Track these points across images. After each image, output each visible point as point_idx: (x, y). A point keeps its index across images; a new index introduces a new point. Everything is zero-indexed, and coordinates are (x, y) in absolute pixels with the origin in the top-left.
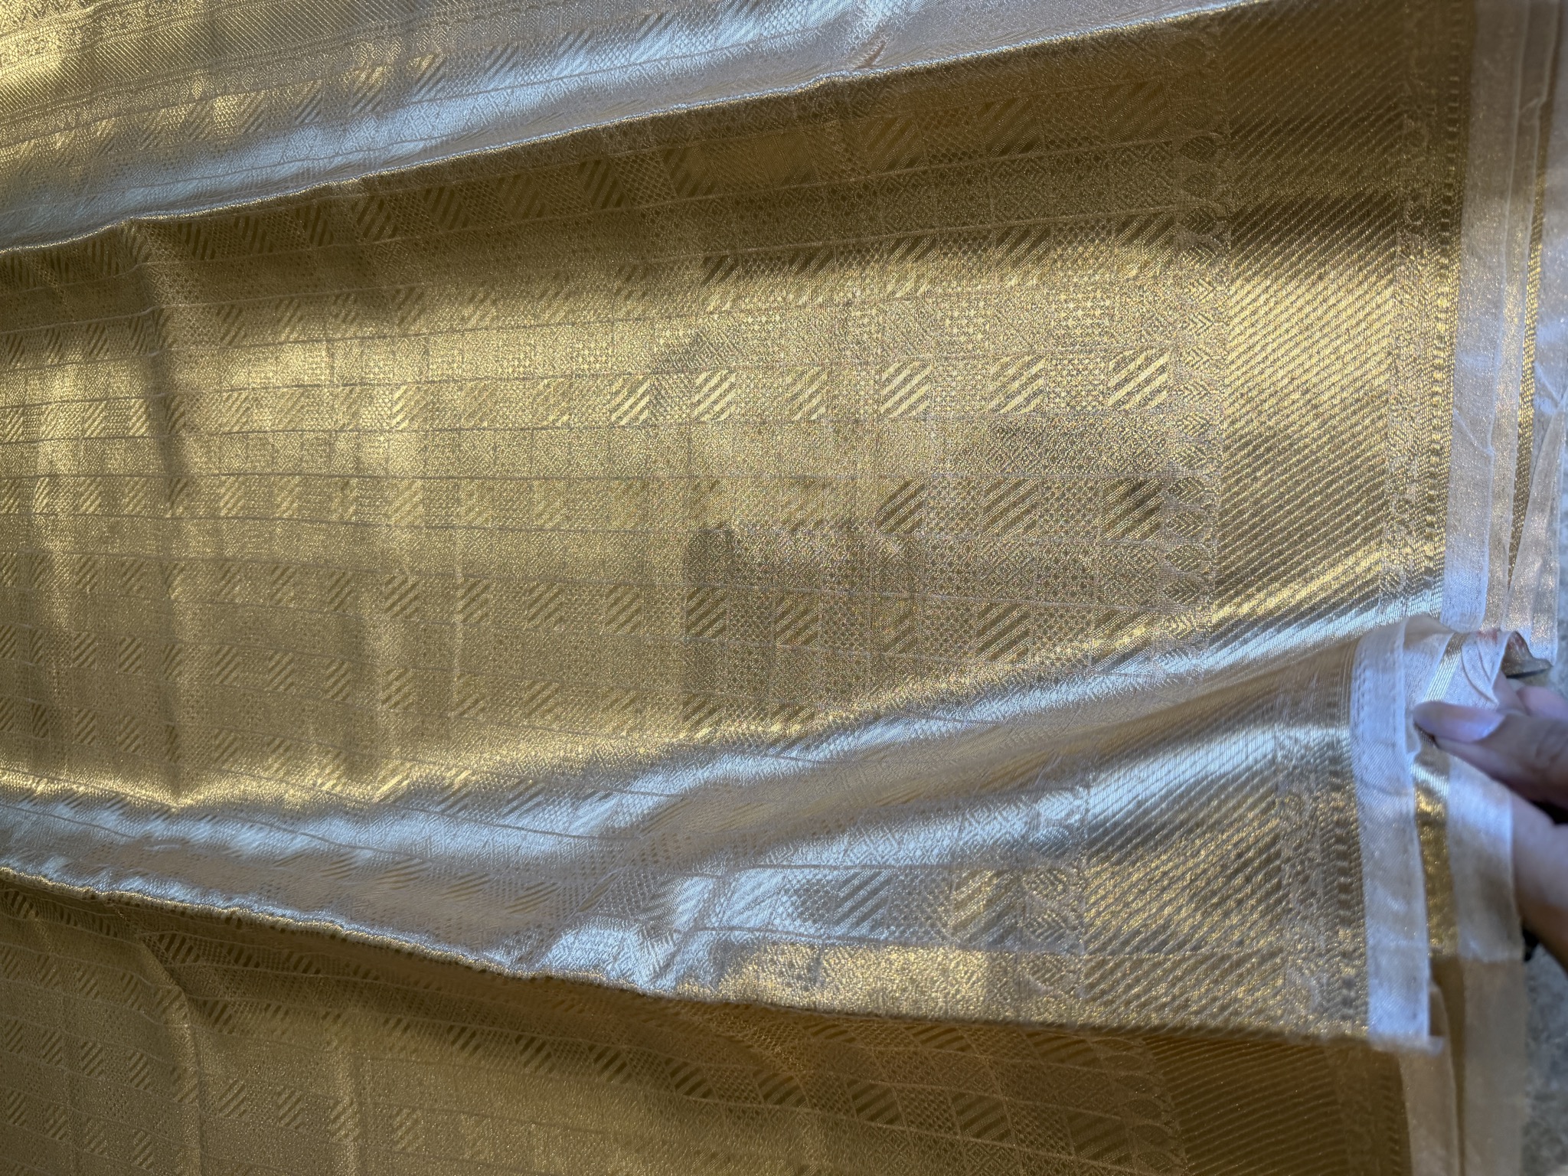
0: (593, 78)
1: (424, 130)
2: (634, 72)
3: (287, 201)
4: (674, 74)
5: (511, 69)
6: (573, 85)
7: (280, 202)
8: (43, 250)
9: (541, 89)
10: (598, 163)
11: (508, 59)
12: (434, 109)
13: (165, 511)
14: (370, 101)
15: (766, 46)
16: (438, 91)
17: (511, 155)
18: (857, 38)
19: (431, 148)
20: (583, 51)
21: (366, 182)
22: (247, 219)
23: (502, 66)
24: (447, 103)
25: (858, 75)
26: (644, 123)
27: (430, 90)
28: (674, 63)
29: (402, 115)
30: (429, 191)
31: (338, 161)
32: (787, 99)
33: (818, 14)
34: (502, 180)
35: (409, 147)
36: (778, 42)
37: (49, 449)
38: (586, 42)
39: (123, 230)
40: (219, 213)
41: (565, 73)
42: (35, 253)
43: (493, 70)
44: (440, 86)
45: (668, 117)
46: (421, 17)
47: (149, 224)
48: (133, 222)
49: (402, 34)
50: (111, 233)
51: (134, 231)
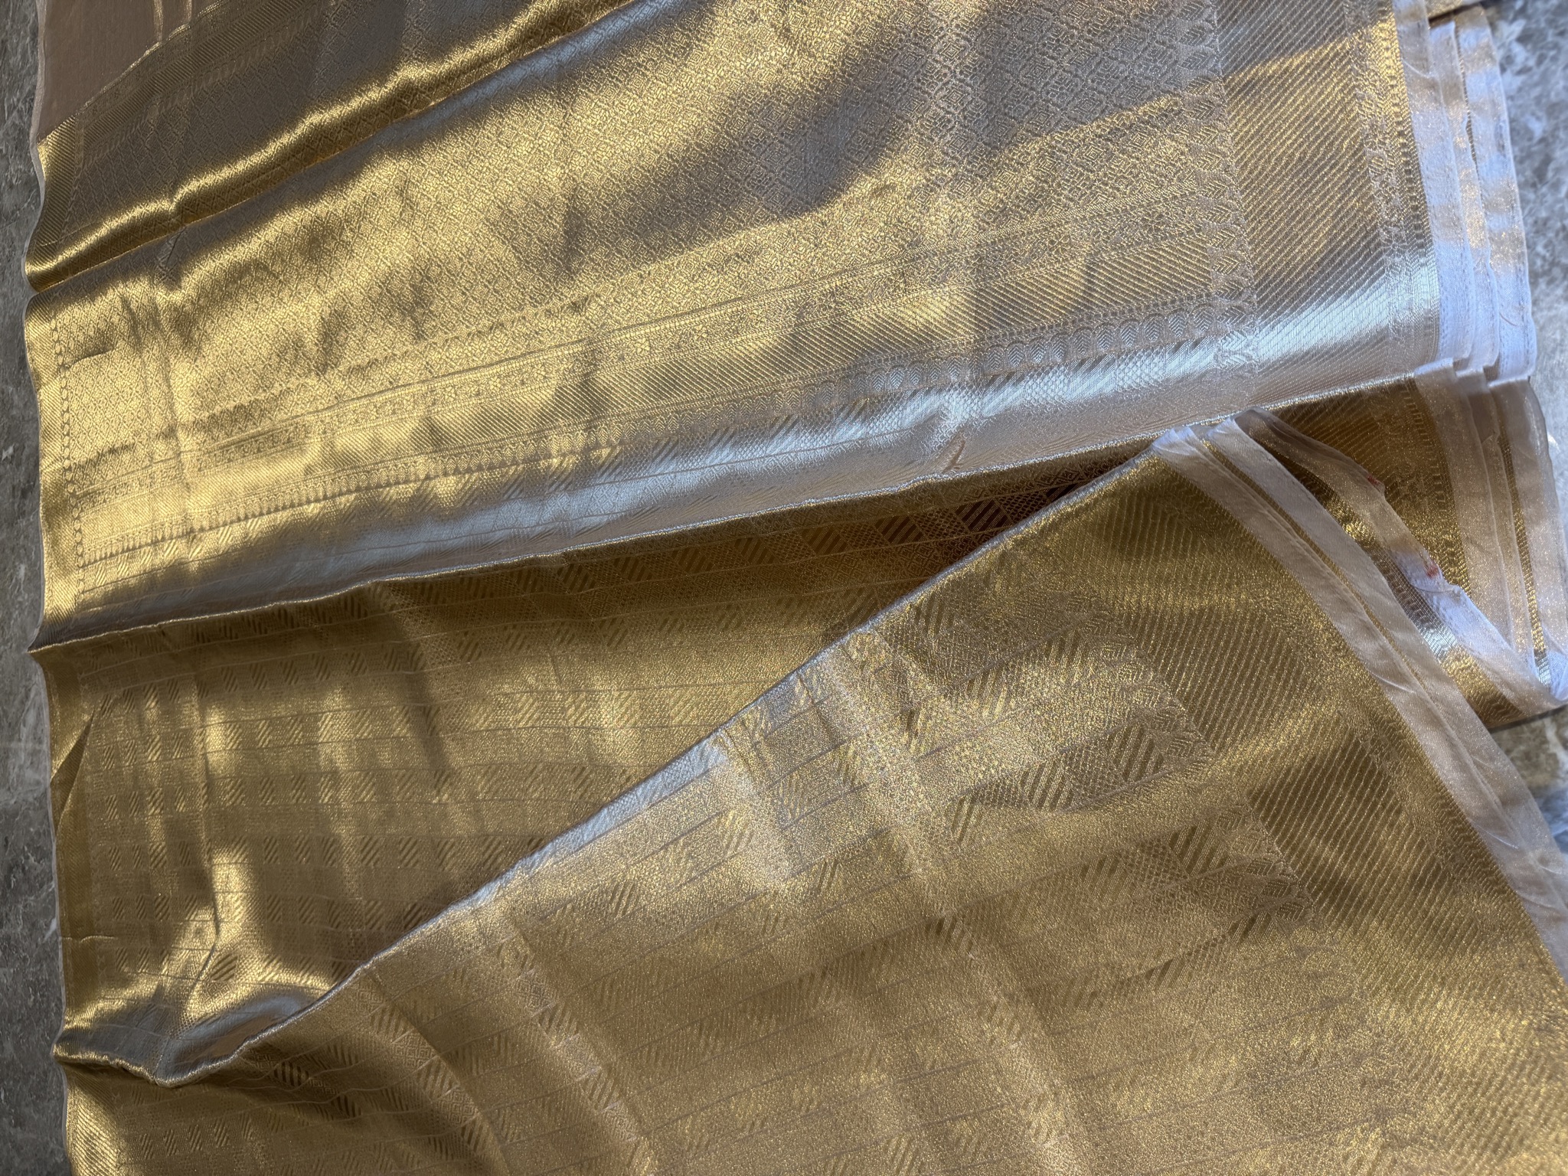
0: (738, 467)
1: (607, 506)
2: (770, 462)
3: (502, 567)
4: (801, 465)
5: (673, 458)
6: (723, 470)
7: (496, 568)
8: (305, 605)
9: (698, 473)
10: (750, 540)
11: (670, 451)
12: (615, 490)
13: (433, 797)
14: (563, 482)
15: (872, 442)
16: (617, 475)
17: (681, 536)
18: (942, 437)
19: (613, 521)
20: (730, 444)
21: (566, 555)
22: (471, 578)
23: (666, 456)
24: (623, 485)
25: (947, 477)
26: (783, 513)
27: (610, 475)
28: (801, 455)
29: (588, 493)
30: (617, 560)
31: (539, 529)
32: (893, 496)
33: (911, 417)
34: (675, 552)
35: (596, 520)
36: (881, 441)
37: (328, 751)
38: (731, 437)
39: (370, 589)
40: (447, 575)
41: (716, 461)
42: (298, 606)
43: (658, 459)
44: (618, 471)
45: (802, 510)
46: (599, 417)
47: (390, 584)
48: (377, 584)
49: (585, 430)
50: (359, 591)
51: (379, 590)
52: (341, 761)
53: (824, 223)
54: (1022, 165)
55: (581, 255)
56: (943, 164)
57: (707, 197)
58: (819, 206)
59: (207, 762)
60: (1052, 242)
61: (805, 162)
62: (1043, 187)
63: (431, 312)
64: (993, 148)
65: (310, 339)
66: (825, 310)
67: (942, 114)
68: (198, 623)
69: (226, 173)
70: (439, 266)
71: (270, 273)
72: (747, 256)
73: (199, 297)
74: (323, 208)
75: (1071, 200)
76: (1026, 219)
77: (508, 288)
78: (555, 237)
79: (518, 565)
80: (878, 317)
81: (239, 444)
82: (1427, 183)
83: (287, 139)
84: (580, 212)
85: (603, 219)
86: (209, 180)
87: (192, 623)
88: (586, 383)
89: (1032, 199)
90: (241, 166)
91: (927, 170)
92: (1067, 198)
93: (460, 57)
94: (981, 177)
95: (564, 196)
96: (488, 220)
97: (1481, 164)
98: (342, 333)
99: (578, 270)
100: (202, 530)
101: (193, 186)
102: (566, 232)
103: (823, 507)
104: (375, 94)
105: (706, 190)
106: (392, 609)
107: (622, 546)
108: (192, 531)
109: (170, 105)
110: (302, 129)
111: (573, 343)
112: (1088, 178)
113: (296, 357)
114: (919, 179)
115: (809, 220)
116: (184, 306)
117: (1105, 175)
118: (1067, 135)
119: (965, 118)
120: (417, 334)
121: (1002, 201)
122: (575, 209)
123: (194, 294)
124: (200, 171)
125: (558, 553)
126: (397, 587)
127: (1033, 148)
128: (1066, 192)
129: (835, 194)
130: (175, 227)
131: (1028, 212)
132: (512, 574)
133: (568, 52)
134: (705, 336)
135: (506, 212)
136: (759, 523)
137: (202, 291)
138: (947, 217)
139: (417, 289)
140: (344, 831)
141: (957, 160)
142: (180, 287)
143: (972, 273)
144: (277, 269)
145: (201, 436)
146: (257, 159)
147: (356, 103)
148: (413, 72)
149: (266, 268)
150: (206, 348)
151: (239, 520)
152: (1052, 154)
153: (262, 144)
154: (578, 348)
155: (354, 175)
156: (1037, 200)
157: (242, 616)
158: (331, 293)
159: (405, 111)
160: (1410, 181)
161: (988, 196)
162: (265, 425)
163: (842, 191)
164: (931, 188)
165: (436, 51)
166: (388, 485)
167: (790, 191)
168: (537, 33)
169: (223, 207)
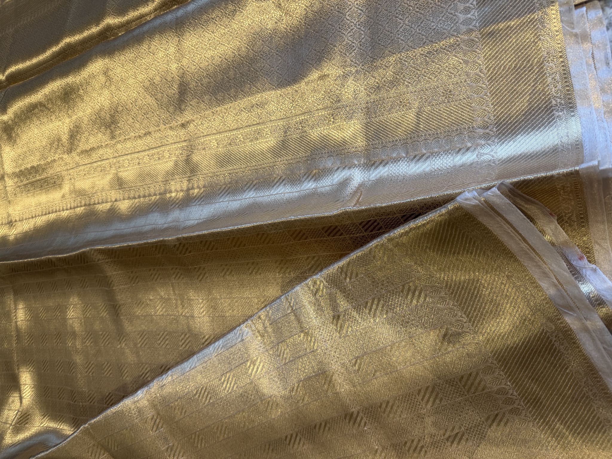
0: (257, 199)
1: (197, 216)
2: (272, 198)
3: (148, 243)
4: (287, 199)
5: (228, 194)
6: (251, 201)
7: (145, 244)
8: (59, 258)
9: (239, 202)
10: (263, 234)
11: (227, 191)
12: (201, 208)
13: (117, 345)
14: (177, 204)
15: (319, 190)
16: (202, 202)
17: (231, 232)
18: (352, 189)
19: (200, 223)
20: (253, 189)
21: (178, 239)
22: (134, 248)
23: (224, 193)
24: (205, 206)
25: (355, 208)
27: (199, 201)
28: (287, 195)
29: (188, 209)
30: (202, 242)
31: (166, 225)
33: (337, 179)
34: (229, 239)
35: (192, 222)
36: (323, 189)
38: (254, 186)
39: (88, 252)
40: (123, 247)
41: (247, 197)
42: (57, 258)
43: (221, 195)
44: (202, 200)
45: (288, 221)
46: (194, 175)
47: (97, 250)
48: (92, 250)
49: (187, 181)
50: (84, 253)
51: (92, 253)
52: (77, 326)
53: (297, 91)
54: (387, 67)
55: (186, 102)
56: (351, 66)
57: (243, 78)
58: (294, 83)
59: (17, 325)
60: (401, 102)
61: (288, 63)
62: (396, 77)
63: (118, 127)
64: (374, 59)
65: (65, 138)
66: (297, 130)
67: (350, 43)
68: (12, 264)
69: (28, 63)
70: (122, 106)
71: (46, 108)
72: (261, 105)
73: (15, 117)
74: (70, 79)
75: (409, 83)
76: (389, 91)
77: (153, 116)
78: (174, 94)
79: (156, 242)
80: (321, 134)
81: (32, 183)
82: (573, 80)
83: (55, 49)
84: (185, 83)
85: (196, 87)
86: (21, 66)
87: (9, 264)
88: (188, 161)
89: (391, 82)
90: (35, 61)
91: (344, 68)
92: (407, 82)
93: (132, 14)
94: (368, 72)
95: (178, 76)
96: (144, 86)
97: (598, 72)
98: (79, 135)
99: (184, 109)
100: (16, 221)
101: (13, 69)
102: (179, 92)
103: (298, 220)
104: (94, 30)
105: (243, 75)
106: (98, 261)
107: (204, 235)
108: (11, 221)
109: (4, 33)
110: (62, 44)
111: (182, 142)
112: (417, 73)
113: (58, 146)
114: (340, 72)
115: (289, 90)
116: (8, 122)
117: (425, 72)
118: (408, 54)
119: (361, 45)
120: (112, 136)
121: (377, 83)
122: (183, 82)
123: (12, 116)
124: (16, 62)
125: (174, 238)
126: (101, 251)
127: (392, 59)
128: (407, 80)
129: (301, 78)
130: (5, 87)
131: (390, 88)
132: (153, 247)
133: (180, 13)
134: (242, 140)
135: (153, 84)
136: (268, 227)
137: (16, 115)
138: (352, 89)
139: (112, 116)
140: (78, 359)
141: (357, 64)
142: (6, 113)
143: (364, 115)
144: (50, 106)
145: (16, 180)
146: (41, 57)
147: (86, 34)
148: (111, 21)
149: (44, 106)
150: (18, 140)
151: (32, 217)
152: (401, 63)
153: (44, 50)
154: (185, 144)
155: (84, 65)
156: (394, 83)
157: (32, 262)
158: (74, 117)
159: (107, 37)
160: (565, 78)
161: (372, 81)
162: (44, 176)
163: (305, 77)
164: (345, 76)
165: (122, 12)
166: (99, 203)
167: (281, 76)
168: (167, 4)
169: (26, 78)
